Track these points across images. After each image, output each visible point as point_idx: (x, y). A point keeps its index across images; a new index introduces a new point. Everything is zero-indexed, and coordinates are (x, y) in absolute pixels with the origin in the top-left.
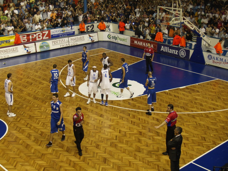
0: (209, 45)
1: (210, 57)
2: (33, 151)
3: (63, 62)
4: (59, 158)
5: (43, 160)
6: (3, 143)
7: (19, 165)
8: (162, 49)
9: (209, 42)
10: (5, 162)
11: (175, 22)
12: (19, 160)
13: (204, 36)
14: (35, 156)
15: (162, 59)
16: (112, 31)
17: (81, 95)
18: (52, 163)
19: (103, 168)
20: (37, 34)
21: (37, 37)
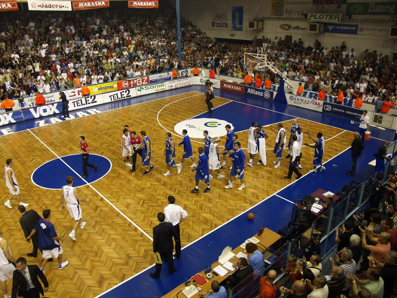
0: (291, 87)
1: (291, 98)
2: (133, 185)
3: (160, 105)
4: (156, 191)
5: (142, 194)
6: (107, 179)
7: (121, 198)
8: (249, 91)
9: (291, 85)
10: (109, 195)
11: (260, 67)
12: (121, 193)
13: (286, 79)
14: (136, 190)
15: (249, 100)
16: (204, 75)
17: (177, 134)
18: (150, 196)
19: (195, 200)
20: (137, 80)
21: (137, 83)
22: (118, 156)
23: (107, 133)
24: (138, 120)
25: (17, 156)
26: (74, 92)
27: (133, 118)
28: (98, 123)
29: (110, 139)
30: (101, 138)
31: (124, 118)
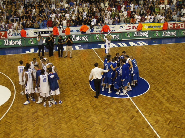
2: (164, 107)
4: (182, 116)
5: (170, 115)
6: (145, 97)
7: (153, 115)
10: (144, 110)
12: (153, 111)
14: (165, 111)
18: (177, 118)
20: (181, 24)
21: (181, 26)
22: (156, 81)
23: (150, 62)
24: (177, 56)
25: (82, 66)
26: (130, 27)
27: (172, 54)
28: (144, 53)
29: (152, 67)
30: (145, 65)
31: (165, 53)
